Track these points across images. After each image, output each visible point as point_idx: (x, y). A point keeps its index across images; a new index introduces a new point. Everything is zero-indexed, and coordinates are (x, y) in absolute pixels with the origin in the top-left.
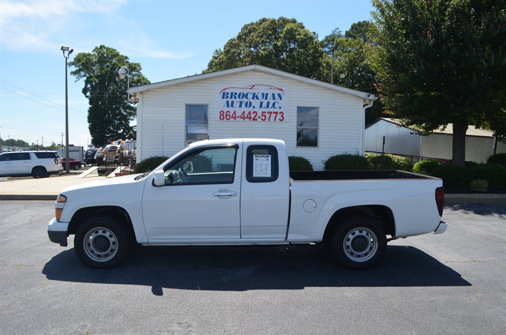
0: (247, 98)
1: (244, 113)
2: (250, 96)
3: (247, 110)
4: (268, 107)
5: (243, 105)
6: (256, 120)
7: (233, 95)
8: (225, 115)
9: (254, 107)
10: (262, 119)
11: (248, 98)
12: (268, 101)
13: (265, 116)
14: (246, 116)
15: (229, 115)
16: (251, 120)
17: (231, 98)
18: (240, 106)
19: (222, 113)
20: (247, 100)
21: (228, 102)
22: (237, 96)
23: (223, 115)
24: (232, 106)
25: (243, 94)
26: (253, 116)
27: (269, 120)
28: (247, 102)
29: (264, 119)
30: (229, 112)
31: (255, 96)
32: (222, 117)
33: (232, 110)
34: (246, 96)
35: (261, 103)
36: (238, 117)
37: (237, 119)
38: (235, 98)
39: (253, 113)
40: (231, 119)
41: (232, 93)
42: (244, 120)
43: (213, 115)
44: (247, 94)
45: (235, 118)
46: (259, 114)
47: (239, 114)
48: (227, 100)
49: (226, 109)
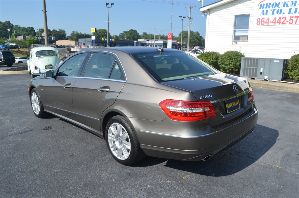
0: (278, 7)
1: (275, 18)
2: (281, 5)
3: (277, 16)
4: (295, 12)
5: (275, 12)
6: (285, 23)
7: (268, 5)
8: (260, 21)
9: (284, 13)
10: (290, 23)
11: (280, 6)
12: (296, 7)
13: (292, 20)
14: (276, 21)
15: (264, 21)
16: (281, 24)
17: (266, 8)
18: (273, 14)
19: (259, 20)
20: (279, 8)
21: (263, 11)
22: (271, 6)
23: (259, 22)
24: (266, 14)
25: (276, 3)
26: (282, 21)
27: (296, 23)
28: (279, 10)
29: (291, 22)
30: (264, 19)
31: (285, 5)
32: (258, 23)
33: (266, 17)
34: (278, 5)
35: (290, 10)
36: (271, 22)
37: (270, 24)
38: (269, 7)
39: (283, 18)
40: (265, 24)
41: (267, 4)
42: (275, 24)
43: (252, 21)
44: (279, 3)
45: (268, 23)
46: (288, 19)
47: (271, 20)
48: (263, 9)
49: (261, 17)
